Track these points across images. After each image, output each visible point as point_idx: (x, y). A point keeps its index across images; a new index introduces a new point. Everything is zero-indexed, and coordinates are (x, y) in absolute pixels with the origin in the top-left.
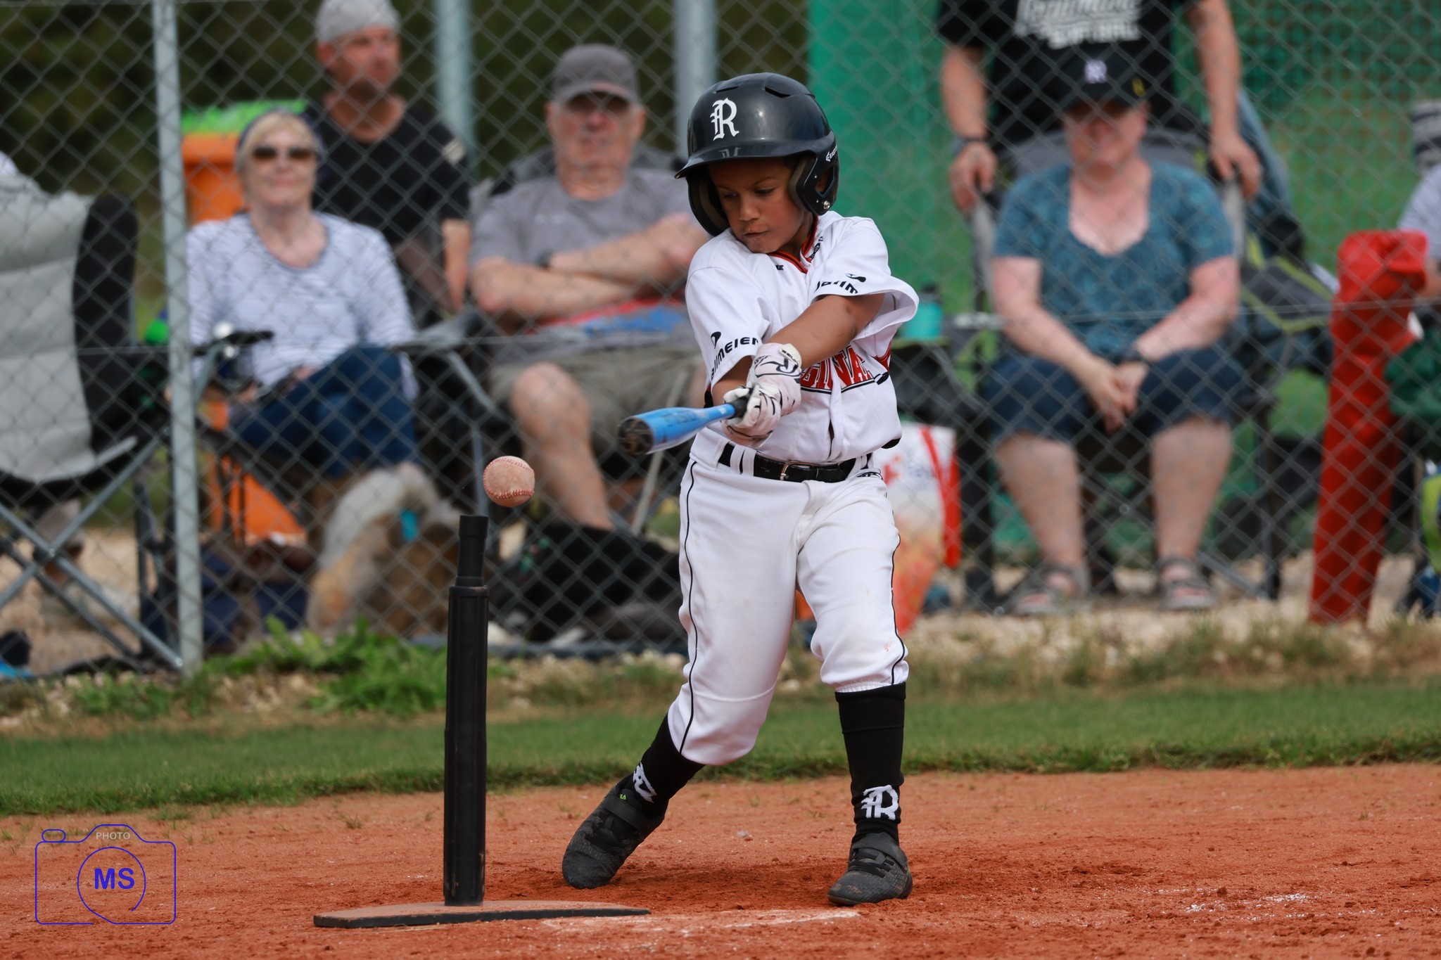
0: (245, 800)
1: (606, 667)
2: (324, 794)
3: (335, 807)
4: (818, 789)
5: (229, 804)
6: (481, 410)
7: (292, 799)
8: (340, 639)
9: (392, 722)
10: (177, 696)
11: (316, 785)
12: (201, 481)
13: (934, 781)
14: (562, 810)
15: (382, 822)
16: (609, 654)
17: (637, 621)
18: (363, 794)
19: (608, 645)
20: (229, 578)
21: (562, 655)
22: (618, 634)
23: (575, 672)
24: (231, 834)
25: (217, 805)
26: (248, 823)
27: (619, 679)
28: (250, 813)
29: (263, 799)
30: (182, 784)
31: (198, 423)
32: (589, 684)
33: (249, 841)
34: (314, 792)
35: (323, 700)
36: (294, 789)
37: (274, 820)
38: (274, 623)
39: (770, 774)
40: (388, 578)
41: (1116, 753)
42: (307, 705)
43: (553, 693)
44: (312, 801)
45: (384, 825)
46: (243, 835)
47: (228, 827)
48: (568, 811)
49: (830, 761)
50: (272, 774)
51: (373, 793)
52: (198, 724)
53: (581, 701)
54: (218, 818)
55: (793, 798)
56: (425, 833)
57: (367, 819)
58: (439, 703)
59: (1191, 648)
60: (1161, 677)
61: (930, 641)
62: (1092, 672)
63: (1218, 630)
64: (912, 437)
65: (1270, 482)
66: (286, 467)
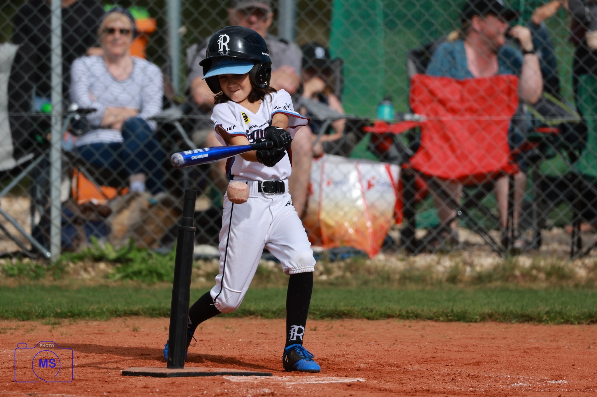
0: (84, 317)
2: (119, 316)
3: (125, 322)
4: (341, 324)
5: (77, 319)
7: (105, 318)
8: (122, 248)
9: (144, 286)
10: (48, 270)
11: (116, 312)
20: (73, 218)
25: (71, 319)
26: (87, 327)
28: (87, 323)
29: (92, 317)
30: (56, 309)
33: (88, 336)
34: (115, 315)
35: (114, 275)
36: (106, 313)
37: (98, 326)
40: (145, 222)
42: (106, 276)
49: (345, 312)
50: (96, 306)
51: (141, 317)
52: (57, 283)
54: (72, 325)
55: (329, 327)
57: (140, 327)
58: (165, 278)
59: (504, 269)
60: (490, 281)
61: (386, 260)
62: (459, 277)
63: (517, 261)
64: (381, 168)
65: (543, 196)
66: (101, 170)
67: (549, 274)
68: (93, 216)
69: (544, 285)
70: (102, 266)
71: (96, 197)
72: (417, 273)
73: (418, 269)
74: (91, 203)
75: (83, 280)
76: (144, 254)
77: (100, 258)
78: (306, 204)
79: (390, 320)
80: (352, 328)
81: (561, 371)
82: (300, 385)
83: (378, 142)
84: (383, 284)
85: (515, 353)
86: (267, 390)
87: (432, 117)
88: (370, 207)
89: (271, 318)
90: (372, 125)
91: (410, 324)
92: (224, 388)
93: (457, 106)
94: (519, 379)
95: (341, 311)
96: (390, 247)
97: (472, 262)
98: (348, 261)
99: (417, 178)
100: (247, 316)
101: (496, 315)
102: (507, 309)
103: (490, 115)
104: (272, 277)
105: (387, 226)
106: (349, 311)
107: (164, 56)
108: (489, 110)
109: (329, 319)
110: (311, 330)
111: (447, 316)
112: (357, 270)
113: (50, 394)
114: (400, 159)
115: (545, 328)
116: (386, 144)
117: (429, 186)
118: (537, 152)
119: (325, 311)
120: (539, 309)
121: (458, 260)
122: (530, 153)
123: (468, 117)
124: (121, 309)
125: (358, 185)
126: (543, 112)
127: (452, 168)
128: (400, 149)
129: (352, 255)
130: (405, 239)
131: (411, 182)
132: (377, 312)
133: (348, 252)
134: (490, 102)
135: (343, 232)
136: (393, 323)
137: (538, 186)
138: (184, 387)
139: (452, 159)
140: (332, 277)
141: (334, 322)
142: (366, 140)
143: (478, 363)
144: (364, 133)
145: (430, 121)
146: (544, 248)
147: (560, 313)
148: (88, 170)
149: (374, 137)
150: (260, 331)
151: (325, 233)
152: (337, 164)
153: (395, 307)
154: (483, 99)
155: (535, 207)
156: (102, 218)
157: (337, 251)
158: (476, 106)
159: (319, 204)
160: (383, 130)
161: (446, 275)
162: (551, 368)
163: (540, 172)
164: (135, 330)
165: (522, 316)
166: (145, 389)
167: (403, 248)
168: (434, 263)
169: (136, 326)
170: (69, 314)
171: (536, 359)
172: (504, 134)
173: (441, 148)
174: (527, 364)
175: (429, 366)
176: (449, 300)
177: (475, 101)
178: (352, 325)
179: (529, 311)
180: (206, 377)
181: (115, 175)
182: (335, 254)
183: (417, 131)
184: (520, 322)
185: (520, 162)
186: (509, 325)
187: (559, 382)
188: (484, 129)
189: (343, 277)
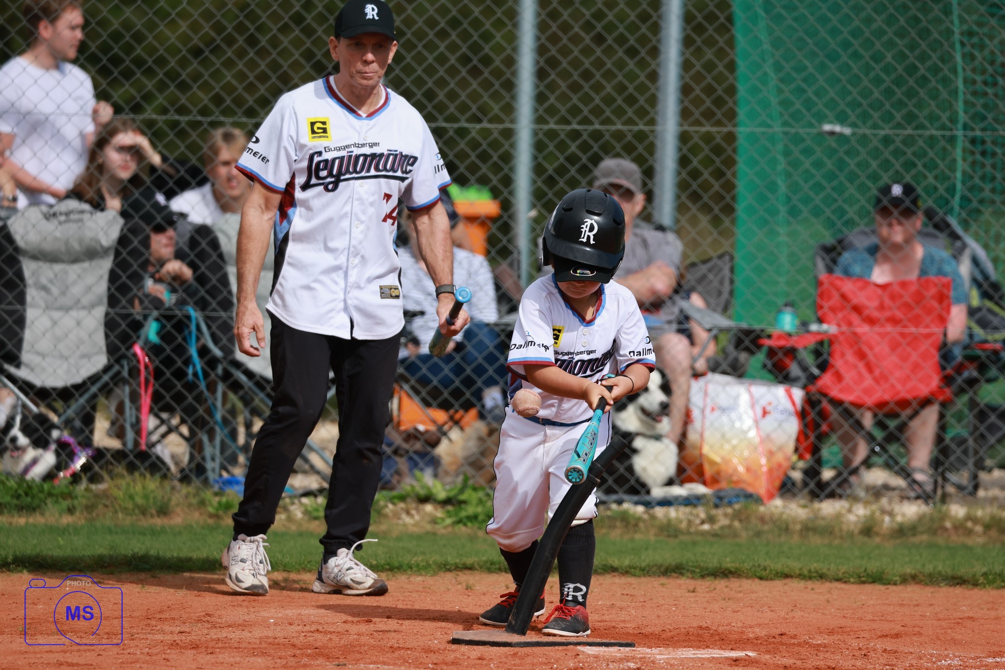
0: (406, 571)
2: (449, 570)
3: (456, 578)
4: (726, 584)
5: (396, 572)
7: (432, 573)
8: (453, 486)
11: (445, 565)
20: (393, 448)
25: (390, 573)
27: (609, 517)
28: (408, 578)
29: (416, 571)
34: (444, 569)
35: (443, 519)
36: (433, 567)
37: (422, 583)
38: (417, 473)
42: (434, 521)
44: (443, 574)
49: (732, 570)
51: (476, 572)
55: (712, 589)
59: (932, 519)
60: (914, 535)
61: (785, 507)
62: (876, 529)
63: (948, 510)
64: (780, 391)
65: (982, 429)
66: (429, 388)
67: (987, 527)
68: (418, 446)
69: (981, 540)
70: (429, 508)
71: (423, 422)
72: (822, 523)
73: (823, 518)
74: (416, 429)
75: (405, 525)
76: (481, 494)
77: (425, 499)
78: (684, 435)
79: (788, 581)
80: (740, 589)
81: (1000, 646)
82: (674, 658)
83: (776, 359)
84: (780, 536)
85: (943, 623)
86: (632, 665)
87: (844, 328)
88: (766, 439)
89: (639, 576)
90: (769, 336)
91: (813, 586)
92: (579, 662)
93: (876, 314)
94: (947, 656)
95: (726, 569)
96: (789, 490)
97: (893, 510)
98: (737, 506)
99: (825, 404)
100: (609, 573)
101: (921, 577)
102: (935, 568)
103: (917, 326)
104: (641, 525)
105: (785, 464)
106: (737, 569)
107: (511, 247)
108: (916, 321)
109: (712, 578)
110: (689, 591)
111: (860, 577)
112: (748, 518)
113: (362, 665)
114: (803, 380)
115: (982, 592)
116: (787, 361)
117: (840, 414)
118: (975, 374)
119: (707, 569)
120: (974, 570)
121: (874, 507)
122: (966, 374)
123: (889, 328)
124: (451, 562)
125: (751, 413)
126: (983, 324)
127: (867, 391)
128: (805, 369)
129: (742, 499)
130: (808, 480)
131: (817, 409)
132: (771, 570)
133: (737, 496)
134: (917, 310)
135: (730, 471)
136: (792, 584)
137: (975, 416)
138: (529, 660)
139: (868, 381)
140: (716, 527)
141: (717, 582)
142: (761, 357)
143: (897, 636)
144: (759, 347)
145: (842, 333)
146: (981, 493)
147: (1000, 575)
148: (413, 388)
149: (771, 353)
150: (625, 592)
151: (708, 471)
152: (725, 385)
153: (795, 564)
154: (907, 306)
155: (971, 442)
156: (429, 449)
157: (722, 494)
158: (899, 314)
159: (702, 435)
160: (782, 343)
161: (860, 526)
162: (988, 643)
163: (978, 400)
164: (468, 588)
165: (953, 578)
166: (480, 661)
167: (806, 491)
168: (844, 511)
169: (471, 582)
170: (387, 567)
171: (970, 632)
172: (934, 352)
173: (855, 367)
174: (959, 637)
175: (836, 637)
176: (862, 558)
177: (899, 308)
178: (740, 586)
179: (962, 571)
180: (557, 647)
181: (446, 394)
182: (720, 498)
183: (826, 345)
184: (951, 586)
185: (954, 387)
186: (937, 588)
187: (998, 660)
188: (909, 344)
189: (730, 527)
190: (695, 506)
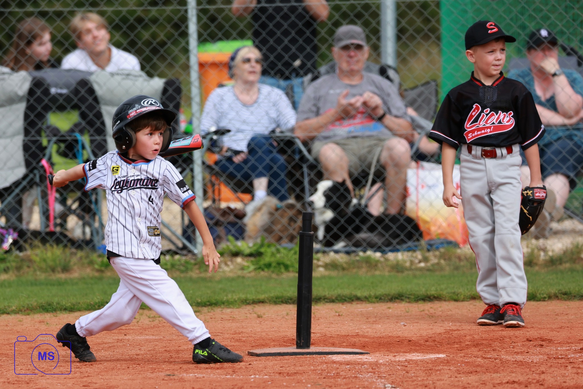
0: (220, 305)
1: (353, 257)
2: (249, 304)
3: (253, 309)
4: (431, 306)
5: (214, 307)
6: (308, 160)
7: (237, 306)
8: (255, 245)
9: (274, 276)
10: (195, 264)
11: (246, 300)
12: (205, 185)
13: (475, 304)
14: (336, 312)
15: (270, 315)
16: (354, 252)
17: (364, 240)
18: (263, 304)
19: (354, 249)
20: (214, 221)
21: (337, 252)
22: (357, 244)
23: (341, 258)
24: (215, 318)
25: (210, 307)
26: (221, 314)
27: (358, 261)
28: (222, 311)
29: (227, 305)
30: (197, 299)
31: (203, 163)
32: (346, 263)
33: (221, 322)
34: (245, 303)
35: (248, 267)
36: (238, 302)
37: (230, 313)
38: (231, 238)
39: (414, 300)
40: (272, 223)
41: (543, 294)
42: (242, 269)
43: (333, 266)
44: (244, 307)
45: (271, 317)
46: (219, 319)
47: (214, 316)
48: (338, 313)
49: (436, 295)
50: (230, 296)
51: (267, 304)
52: (203, 275)
53: (344, 269)
54: (210, 312)
55: (422, 310)
56: (286, 320)
57: (264, 314)
58: (291, 269)
60: (561, 264)
62: (535, 261)
68: (232, 218)
70: (239, 260)
71: (233, 203)
74: (229, 207)
75: (224, 272)
76: (273, 249)
77: (236, 254)
79: (473, 301)
95: (432, 295)
98: (442, 250)
104: (379, 265)
109: (422, 302)
112: (450, 257)
129: (445, 245)
133: (442, 243)
140: (429, 264)
141: (426, 304)
148: (226, 181)
151: (422, 227)
152: (431, 171)
156: (237, 220)
157: (432, 242)
159: (417, 204)
169: (262, 312)
170: (208, 303)
178: (440, 307)
182: (431, 245)
186: (572, 302)
189: (438, 264)
190: (414, 251)
